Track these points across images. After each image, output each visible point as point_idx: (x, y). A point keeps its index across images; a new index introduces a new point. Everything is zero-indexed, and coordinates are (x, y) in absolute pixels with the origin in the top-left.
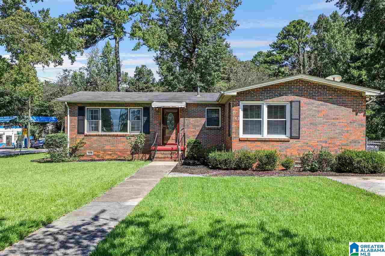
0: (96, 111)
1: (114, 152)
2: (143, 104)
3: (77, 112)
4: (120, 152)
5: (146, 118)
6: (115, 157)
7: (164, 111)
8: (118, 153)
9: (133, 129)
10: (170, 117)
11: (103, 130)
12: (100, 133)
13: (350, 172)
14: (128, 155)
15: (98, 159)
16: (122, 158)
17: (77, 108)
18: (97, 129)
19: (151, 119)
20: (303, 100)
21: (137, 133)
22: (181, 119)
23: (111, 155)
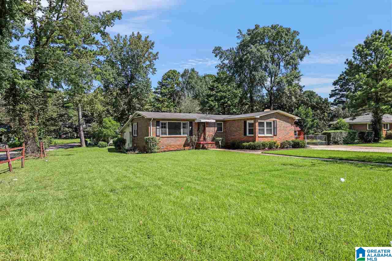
0: (165, 124)
1: (175, 146)
2: (190, 120)
3: (155, 124)
4: (179, 146)
5: (191, 127)
6: (176, 149)
7: (199, 124)
8: (178, 147)
9: (184, 133)
10: (201, 127)
11: (169, 134)
12: (167, 136)
13: (298, 147)
14: (182, 147)
15: (167, 150)
16: (179, 149)
17: (155, 122)
18: (165, 134)
19: (193, 128)
20: (278, 120)
21: (186, 135)
22: (207, 128)
23: (173, 148)
